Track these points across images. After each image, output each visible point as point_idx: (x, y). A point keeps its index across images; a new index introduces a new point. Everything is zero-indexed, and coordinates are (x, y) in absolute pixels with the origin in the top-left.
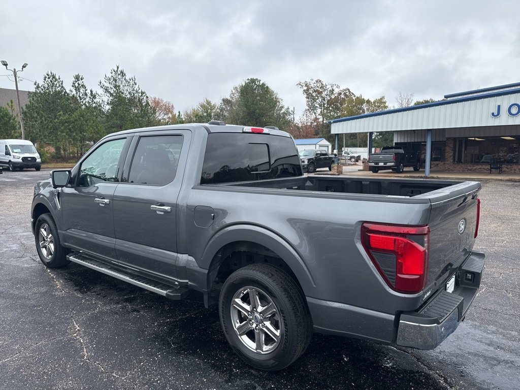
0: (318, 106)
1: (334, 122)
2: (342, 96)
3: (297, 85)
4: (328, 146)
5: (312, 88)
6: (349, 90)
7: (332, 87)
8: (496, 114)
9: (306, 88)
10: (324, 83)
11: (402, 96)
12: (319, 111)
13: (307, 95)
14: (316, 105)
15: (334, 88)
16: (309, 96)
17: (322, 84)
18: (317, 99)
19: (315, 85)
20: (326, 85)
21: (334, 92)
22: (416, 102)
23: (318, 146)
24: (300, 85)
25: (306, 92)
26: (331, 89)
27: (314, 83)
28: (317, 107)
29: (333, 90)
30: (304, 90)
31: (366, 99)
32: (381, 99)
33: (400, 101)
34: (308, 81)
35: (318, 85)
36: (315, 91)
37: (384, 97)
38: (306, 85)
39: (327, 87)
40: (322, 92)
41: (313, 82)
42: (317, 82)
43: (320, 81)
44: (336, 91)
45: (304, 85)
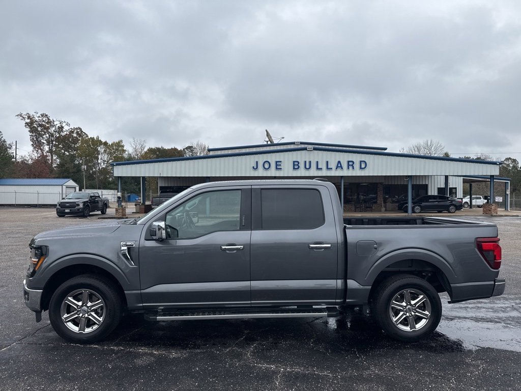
0: (45, 142)
1: (117, 165)
2: (75, 135)
3: (18, 115)
4: (75, 188)
5: (36, 121)
6: (80, 129)
7: (60, 123)
8: (255, 167)
9: (28, 121)
10: (51, 119)
11: (136, 141)
12: (46, 148)
13: (31, 128)
14: (43, 141)
15: (64, 125)
16: (33, 130)
17: (49, 119)
18: (44, 135)
19: (40, 119)
20: (53, 121)
21: (64, 130)
22: (148, 148)
23: (64, 187)
24: (21, 116)
25: (29, 125)
26: (59, 125)
27: (39, 117)
28: (43, 143)
29: (62, 127)
30: (26, 123)
31: (103, 141)
32: (119, 142)
33: (134, 146)
34: (32, 113)
35: (44, 119)
36: (41, 125)
37: (121, 141)
38: (29, 117)
39: (55, 123)
40: (48, 128)
41: (38, 115)
42: (42, 115)
43: (46, 115)
44: (66, 128)
45: (26, 117)
